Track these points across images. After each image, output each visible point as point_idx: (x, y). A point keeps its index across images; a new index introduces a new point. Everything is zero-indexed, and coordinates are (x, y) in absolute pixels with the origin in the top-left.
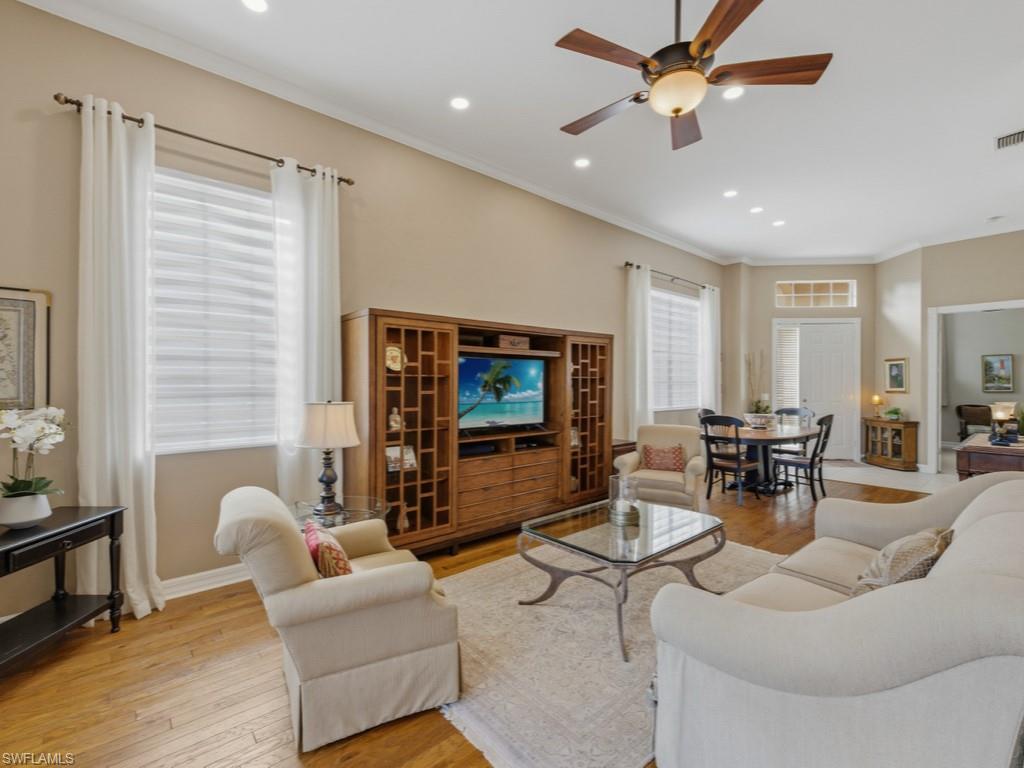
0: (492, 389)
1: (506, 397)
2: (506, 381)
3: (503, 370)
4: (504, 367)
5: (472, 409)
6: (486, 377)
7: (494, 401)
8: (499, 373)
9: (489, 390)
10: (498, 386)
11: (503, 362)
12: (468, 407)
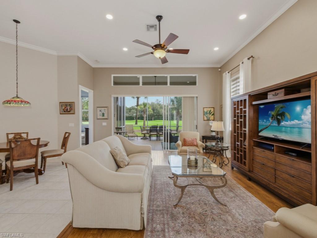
0: (275, 118)
1: (282, 123)
2: (282, 115)
3: (281, 109)
4: (282, 108)
5: (267, 128)
6: (273, 113)
7: (277, 125)
8: (279, 111)
9: (274, 119)
10: (278, 117)
11: (281, 105)
12: (265, 127)
